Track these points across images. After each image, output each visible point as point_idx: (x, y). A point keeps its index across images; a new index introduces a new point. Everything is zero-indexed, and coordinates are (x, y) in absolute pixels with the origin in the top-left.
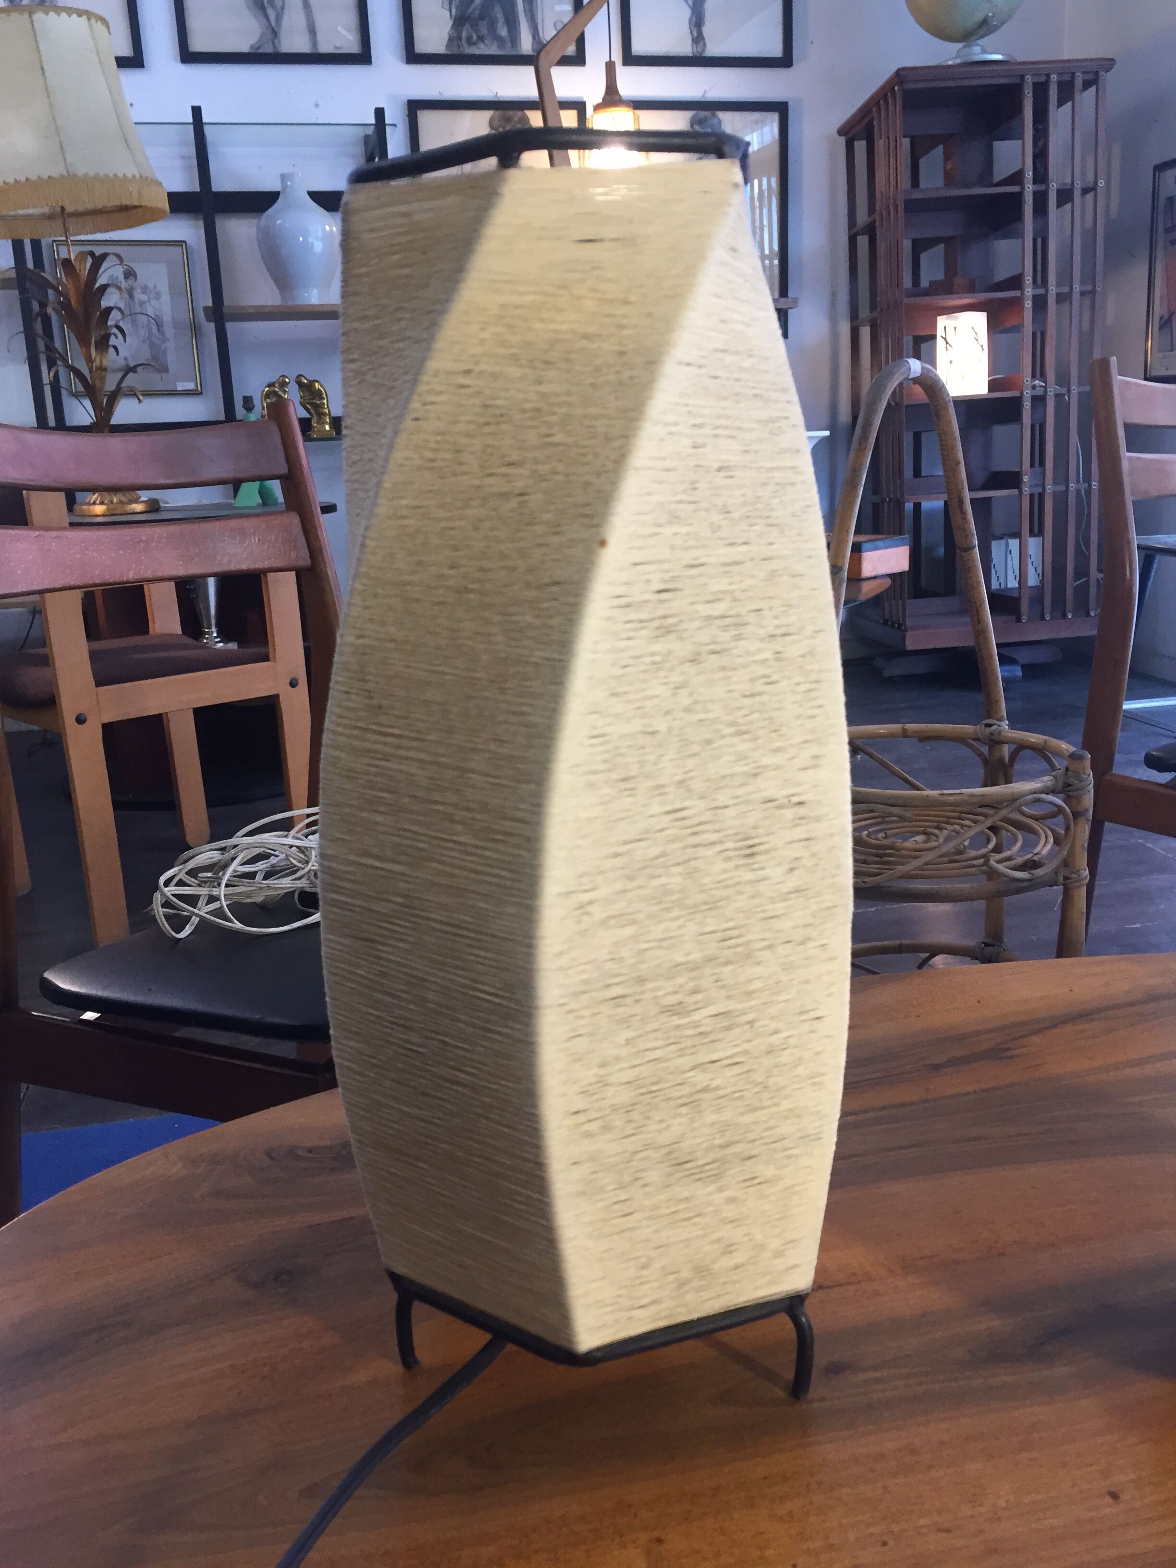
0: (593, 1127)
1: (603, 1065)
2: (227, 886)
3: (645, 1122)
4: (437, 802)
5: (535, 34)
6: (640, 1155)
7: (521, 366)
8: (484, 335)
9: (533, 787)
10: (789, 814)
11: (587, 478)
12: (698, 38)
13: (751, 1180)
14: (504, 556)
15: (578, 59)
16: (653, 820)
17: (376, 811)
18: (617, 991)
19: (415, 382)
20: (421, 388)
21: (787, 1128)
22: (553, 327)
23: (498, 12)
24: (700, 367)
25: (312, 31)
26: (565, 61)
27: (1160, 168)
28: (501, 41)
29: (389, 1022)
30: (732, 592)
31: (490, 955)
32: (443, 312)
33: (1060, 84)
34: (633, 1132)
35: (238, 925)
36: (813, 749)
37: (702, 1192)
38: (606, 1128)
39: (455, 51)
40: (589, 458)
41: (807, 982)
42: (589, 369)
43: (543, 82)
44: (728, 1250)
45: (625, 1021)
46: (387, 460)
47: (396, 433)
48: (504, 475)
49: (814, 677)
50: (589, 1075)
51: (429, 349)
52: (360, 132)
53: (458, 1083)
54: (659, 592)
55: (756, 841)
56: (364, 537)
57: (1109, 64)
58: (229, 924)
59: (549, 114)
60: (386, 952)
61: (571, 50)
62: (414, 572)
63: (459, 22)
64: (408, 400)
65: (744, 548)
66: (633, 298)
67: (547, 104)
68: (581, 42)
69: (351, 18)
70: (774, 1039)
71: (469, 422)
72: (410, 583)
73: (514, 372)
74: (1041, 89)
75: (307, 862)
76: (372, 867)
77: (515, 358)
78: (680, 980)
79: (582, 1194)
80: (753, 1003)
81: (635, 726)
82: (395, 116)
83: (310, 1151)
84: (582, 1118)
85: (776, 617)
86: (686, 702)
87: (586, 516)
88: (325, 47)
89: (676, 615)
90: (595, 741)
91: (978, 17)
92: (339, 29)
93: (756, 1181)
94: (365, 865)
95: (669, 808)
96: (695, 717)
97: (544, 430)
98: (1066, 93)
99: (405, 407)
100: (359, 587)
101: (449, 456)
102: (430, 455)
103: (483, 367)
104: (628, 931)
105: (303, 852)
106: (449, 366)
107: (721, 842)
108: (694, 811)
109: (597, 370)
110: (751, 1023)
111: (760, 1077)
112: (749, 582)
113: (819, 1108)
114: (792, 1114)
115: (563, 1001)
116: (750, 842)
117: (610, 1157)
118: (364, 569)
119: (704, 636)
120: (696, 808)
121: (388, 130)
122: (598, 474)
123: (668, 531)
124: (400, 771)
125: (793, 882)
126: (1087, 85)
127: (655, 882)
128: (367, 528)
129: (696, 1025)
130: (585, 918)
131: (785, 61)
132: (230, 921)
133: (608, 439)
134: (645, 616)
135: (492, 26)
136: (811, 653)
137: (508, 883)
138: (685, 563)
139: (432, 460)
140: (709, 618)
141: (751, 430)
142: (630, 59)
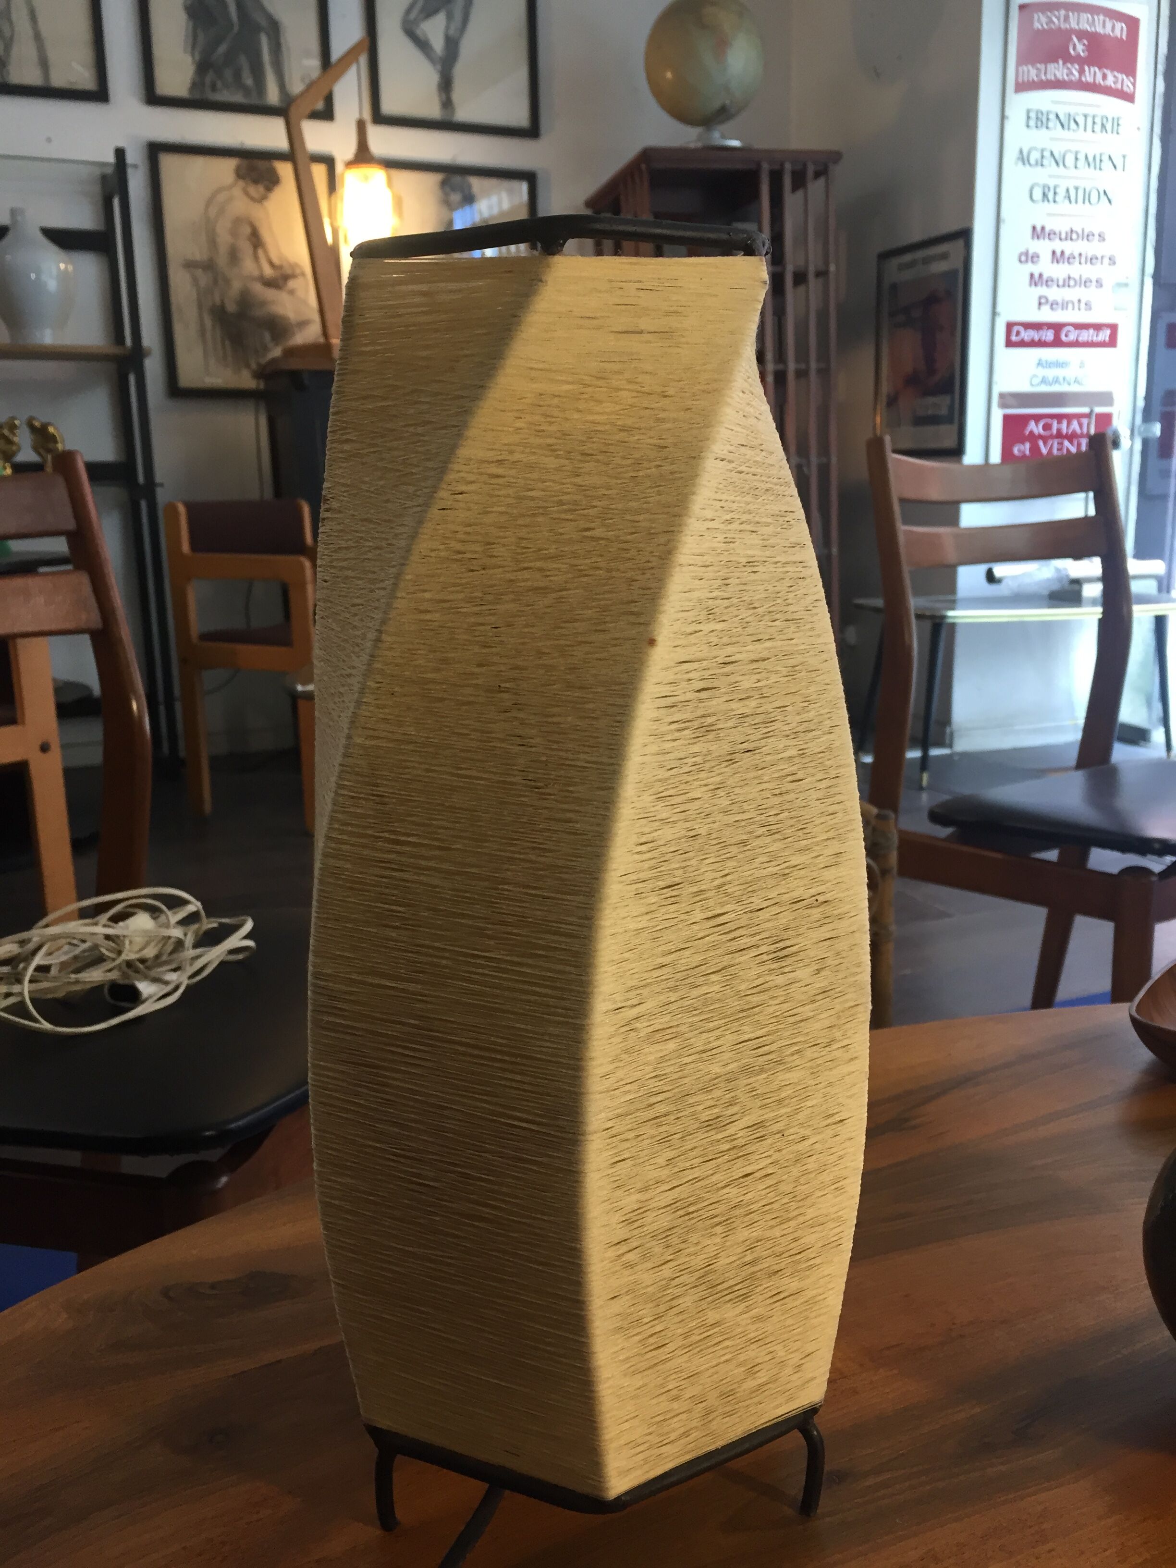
0: (631, 1257)
1: (645, 1189)
2: (31, 981)
3: (683, 1246)
4: (463, 916)
5: (282, 86)
6: (677, 1282)
7: (557, 457)
8: (519, 424)
9: (581, 898)
10: (816, 913)
11: (629, 574)
12: (447, 104)
13: (778, 1297)
14: (540, 654)
15: (327, 114)
16: (695, 927)
17: (386, 926)
18: (662, 1109)
19: (443, 470)
20: (451, 476)
21: (810, 1238)
22: (590, 418)
23: (243, 61)
24: (729, 461)
25: (44, 64)
26: (315, 115)
27: (885, 256)
28: (247, 91)
29: (395, 1154)
30: (761, 688)
31: (527, 1079)
32: (476, 398)
33: (794, 173)
34: (671, 1257)
35: (46, 1026)
36: (835, 847)
37: (730, 1312)
38: (645, 1257)
39: (197, 96)
40: (633, 553)
41: (831, 1084)
42: (629, 462)
43: (294, 135)
44: (752, 1370)
45: (665, 1140)
46: (409, 550)
47: (420, 522)
48: (540, 570)
49: (833, 773)
50: (631, 1201)
51: (460, 435)
52: (97, 171)
53: (482, 1219)
54: (699, 691)
55: (788, 943)
56: (380, 632)
57: (835, 157)
58: (37, 1025)
59: (301, 167)
60: (396, 1079)
61: (320, 105)
62: (437, 670)
63: (203, 67)
64: (435, 489)
65: (768, 644)
66: (671, 392)
67: (299, 156)
68: (329, 100)
69: (86, 53)
70: (800, 1147)
71: (501, 513)
72: (434, 681)
73: (551, 462)
74: (776, 177)
75: (120, 953)
76: (380, 986)
77: (551, 449)
78: (717, 1093)
79: (619, 1329)
80: (783, 1111)
81: (680, 829)
82: (135, 157)
83: (213, 1286)
84: (623, 1248)
85: (799, 714)
86: (725, 802)
87: (632, 613)
88: (58, 81)
89: (714, 714)
90: (644, 848)
91: (716, 104)
92: (74, 64)
93: (782, 1296)
94: (371, 985)
95: (710, 914)
96: (732, 819)
97: (583, 524)
98: (799, 181)
99: (431, 495)
100: (371, 684)
101: (478, 548)
102: (459, 547)
103: (517, 456)
104: (672, 1045)
105: (113, 941)
106: (481, 454)
107: (757, 946)
108: (732, 916)
109: (638, 463)
110: (781, 1132)
111: (784, 1188)
112: (774, 678)
113: (840, 1213)
114: (817, 1223)
115: (610, 1124)
116: (781, 945)
117: (648, 1286)
118: (378, 666)
119: (737, 735)
120: (733, 912)
121: (130, 171)
122: (643, 571)
123: (706, 627)
124: (421, 883)
125: (821, 983)
126: (817, 175)
127: (695, 993)
128: (384, 622)
129: (731, 1138)
130: (633, 1034)
131: (532, 131)
132: (36, 1021)
133: (651, 535)
134: (687, 716)
135: (238, 75)
136: (829, 749)
137: (552, 1001)
138: (720, 660)
139: (459, 552)
140: (743, 716)
141: (768, 525)
142: (379, 118)
